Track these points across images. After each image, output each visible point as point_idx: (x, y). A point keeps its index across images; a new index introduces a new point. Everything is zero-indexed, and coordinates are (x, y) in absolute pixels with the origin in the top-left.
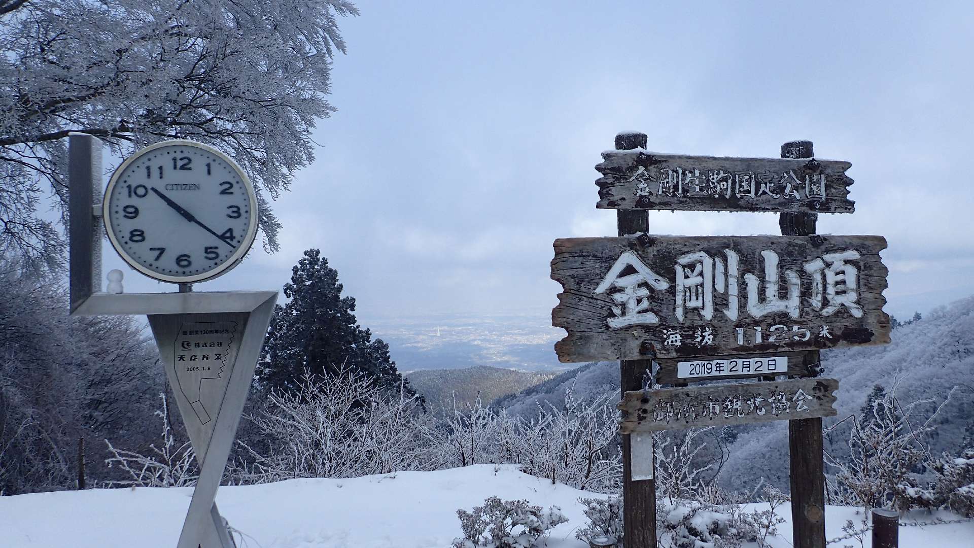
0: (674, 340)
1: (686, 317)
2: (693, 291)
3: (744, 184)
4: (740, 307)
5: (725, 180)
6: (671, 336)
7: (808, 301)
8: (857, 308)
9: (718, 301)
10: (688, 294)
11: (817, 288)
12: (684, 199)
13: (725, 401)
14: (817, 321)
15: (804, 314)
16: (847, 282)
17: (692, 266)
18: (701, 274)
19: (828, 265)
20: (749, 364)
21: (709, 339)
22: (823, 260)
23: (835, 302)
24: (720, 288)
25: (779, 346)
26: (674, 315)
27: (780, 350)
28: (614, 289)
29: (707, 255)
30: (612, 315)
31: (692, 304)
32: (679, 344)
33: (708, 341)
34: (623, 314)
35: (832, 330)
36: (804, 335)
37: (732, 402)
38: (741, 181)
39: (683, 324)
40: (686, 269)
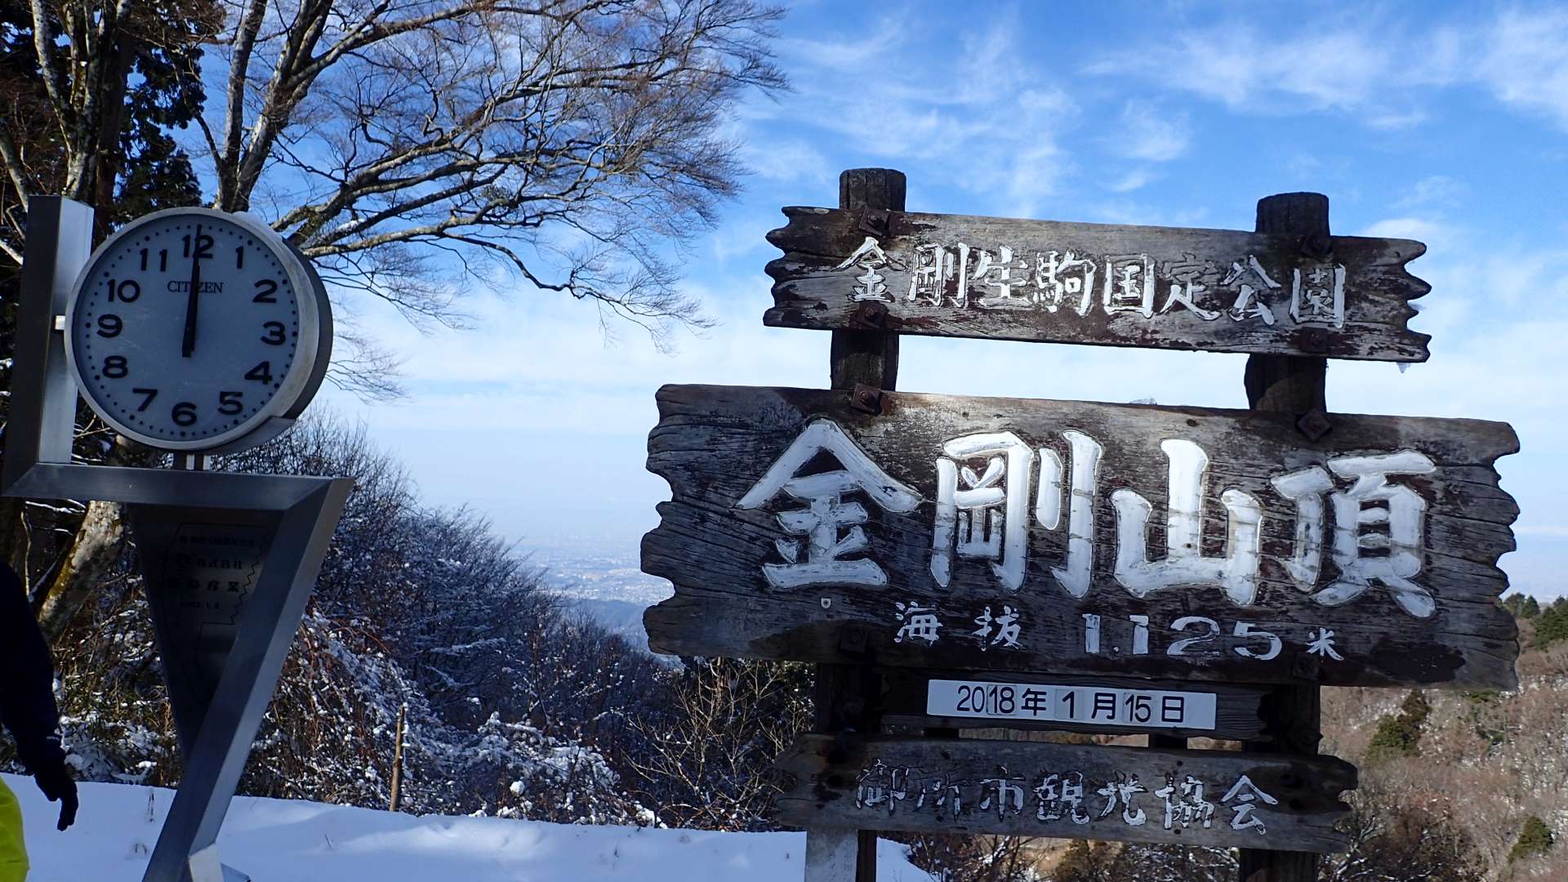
0: (923, 626)
1: (954, 578)
2: (978, 518)
3: (1127, 284)
4: (1097, 566)
5: (1078, 273)
6: (915, 618)
7: (1279, 565)
8: (1417, 593)
9: (1040, 546)
10: (963, 526)
11: (1307, 536)
12: (969, 314)
13: (1039, 781)
14: (1304, 617)
15: (1267, 596)
16: (1394, 529)
17: (979, 465)
18: (1001, 482)
19: (1343, 484)
20: (1113, 702)
21: (1011, 634)
22: (1330, 472)
23: (1355, 574)
24: (1048, 516)
25: (1193, 667)
26: (927, 572)
27: (1195, 675)
28: (784, 502)
29: (1018, 441)
30: (778, 559)
31: (974, 548)
32: (933, 637)
33: (1008, 637)
34: (803, 558)
35: (1345, 640)
36: (1265, 647)
37: (1058, 788)
38: (1117, 279)
39: (944, 591)
40: (965, 470)
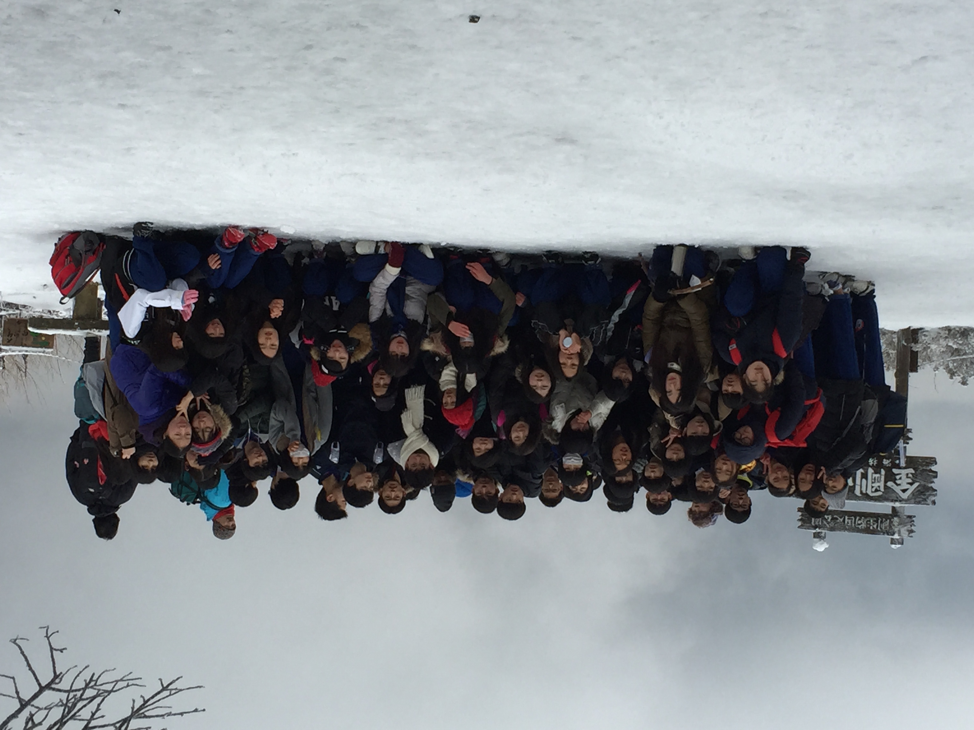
1: (881, 470)
2: (876, 481)
3: (850, 522)
5: (859, 524)
6: (887, 464)
9: (866, 476)
10: (879, 479)
12: (878, 517)
17: (876, 490)
18: (872, 487)
24: (864, 481)
26: (885, 472)
28: (911, 484)
29: (869, 494)
30: (912, 474)
31: (877, 475)
32: (884, 460)
34: (907, 474)
